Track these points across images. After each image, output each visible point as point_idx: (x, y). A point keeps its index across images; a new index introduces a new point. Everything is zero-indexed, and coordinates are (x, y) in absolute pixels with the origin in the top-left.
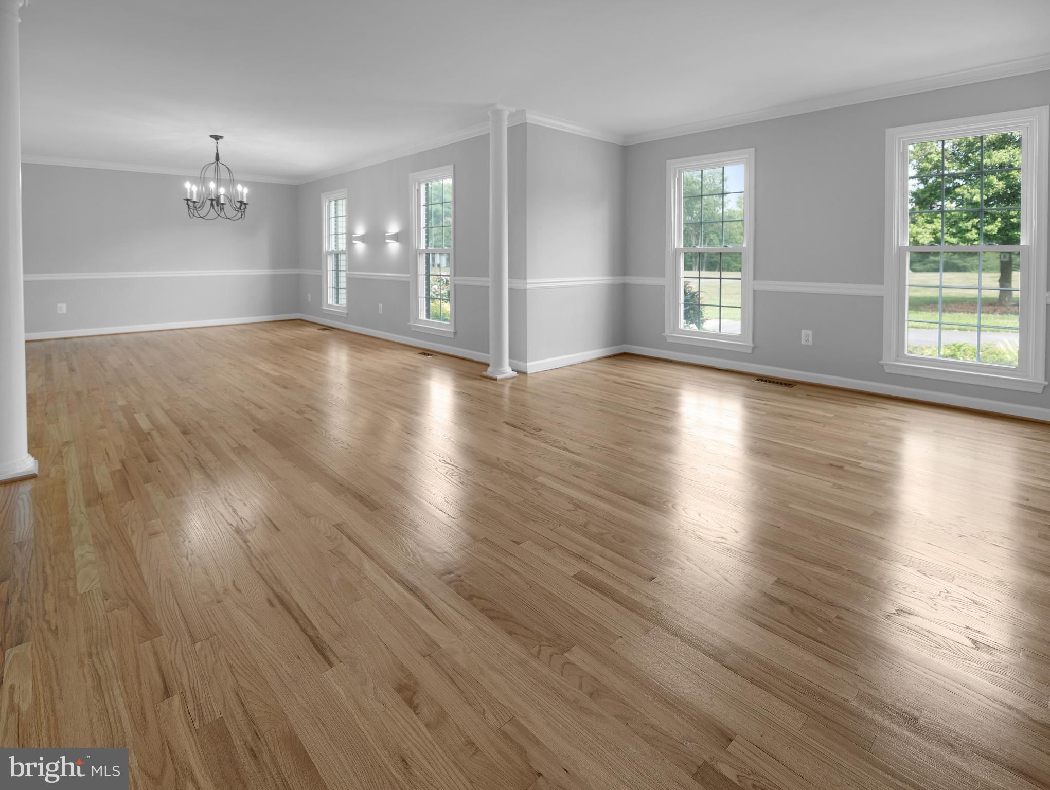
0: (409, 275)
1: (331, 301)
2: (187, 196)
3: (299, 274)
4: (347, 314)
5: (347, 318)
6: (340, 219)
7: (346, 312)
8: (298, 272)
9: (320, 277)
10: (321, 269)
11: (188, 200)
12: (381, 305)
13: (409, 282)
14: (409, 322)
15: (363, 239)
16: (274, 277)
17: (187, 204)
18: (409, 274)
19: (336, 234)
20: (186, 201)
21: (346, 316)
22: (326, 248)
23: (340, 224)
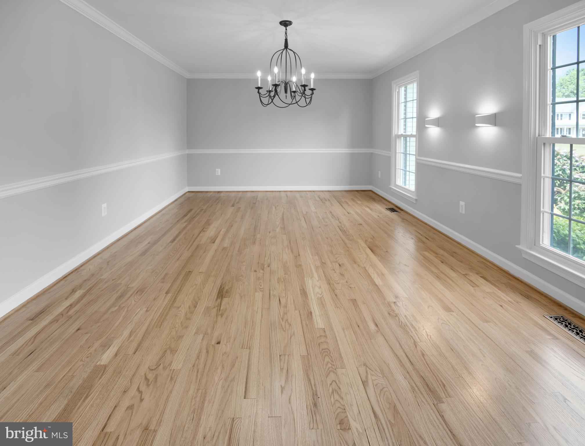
0: (519, 175)
1: (400, 182)
2: (258, 85)
3: (372, 153)
4: (416, 200)
5: (416, 204)
6: (409, 105)
7: (415, 197)
8: (371, 152)
9: (389, 158)
10: (390, 151)
11: (259, 88)
12: (462, 203)
13: (520, 185)
14: (519, 244)
15: (437, 122)
16: (352, 155)
17: (258, 92)
18: (519, 172)
19: (405, 118)
20: (257, 90)
21: (415, 202)
22: (395, 132)
23: (409, 110)
